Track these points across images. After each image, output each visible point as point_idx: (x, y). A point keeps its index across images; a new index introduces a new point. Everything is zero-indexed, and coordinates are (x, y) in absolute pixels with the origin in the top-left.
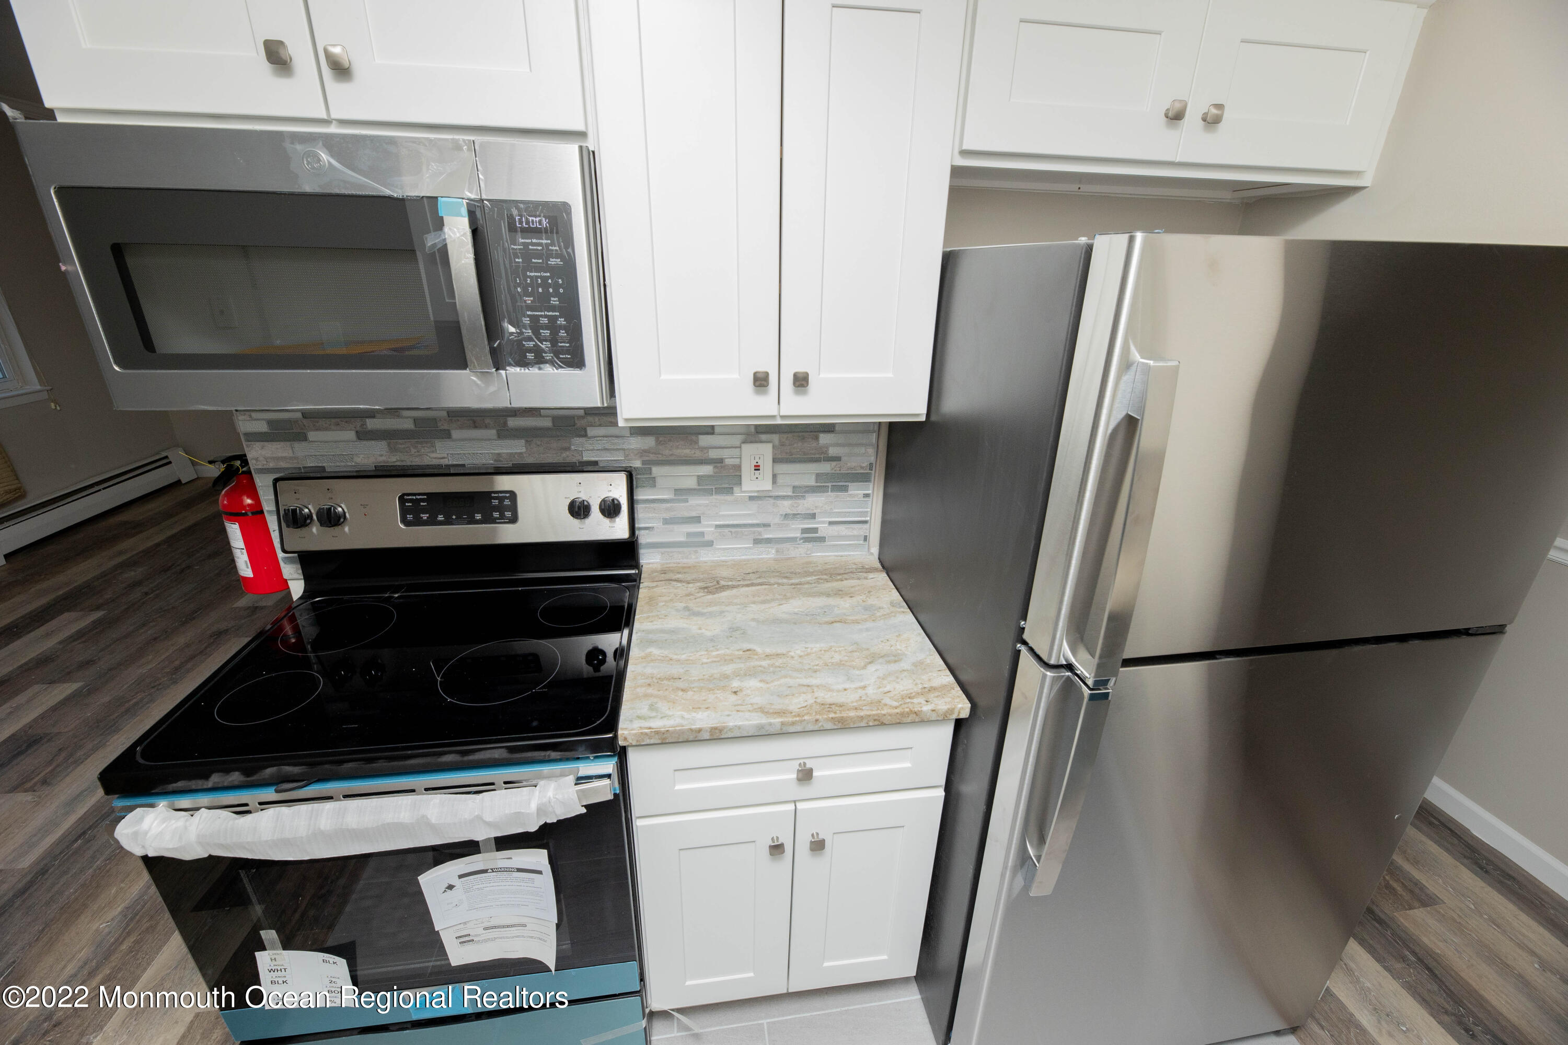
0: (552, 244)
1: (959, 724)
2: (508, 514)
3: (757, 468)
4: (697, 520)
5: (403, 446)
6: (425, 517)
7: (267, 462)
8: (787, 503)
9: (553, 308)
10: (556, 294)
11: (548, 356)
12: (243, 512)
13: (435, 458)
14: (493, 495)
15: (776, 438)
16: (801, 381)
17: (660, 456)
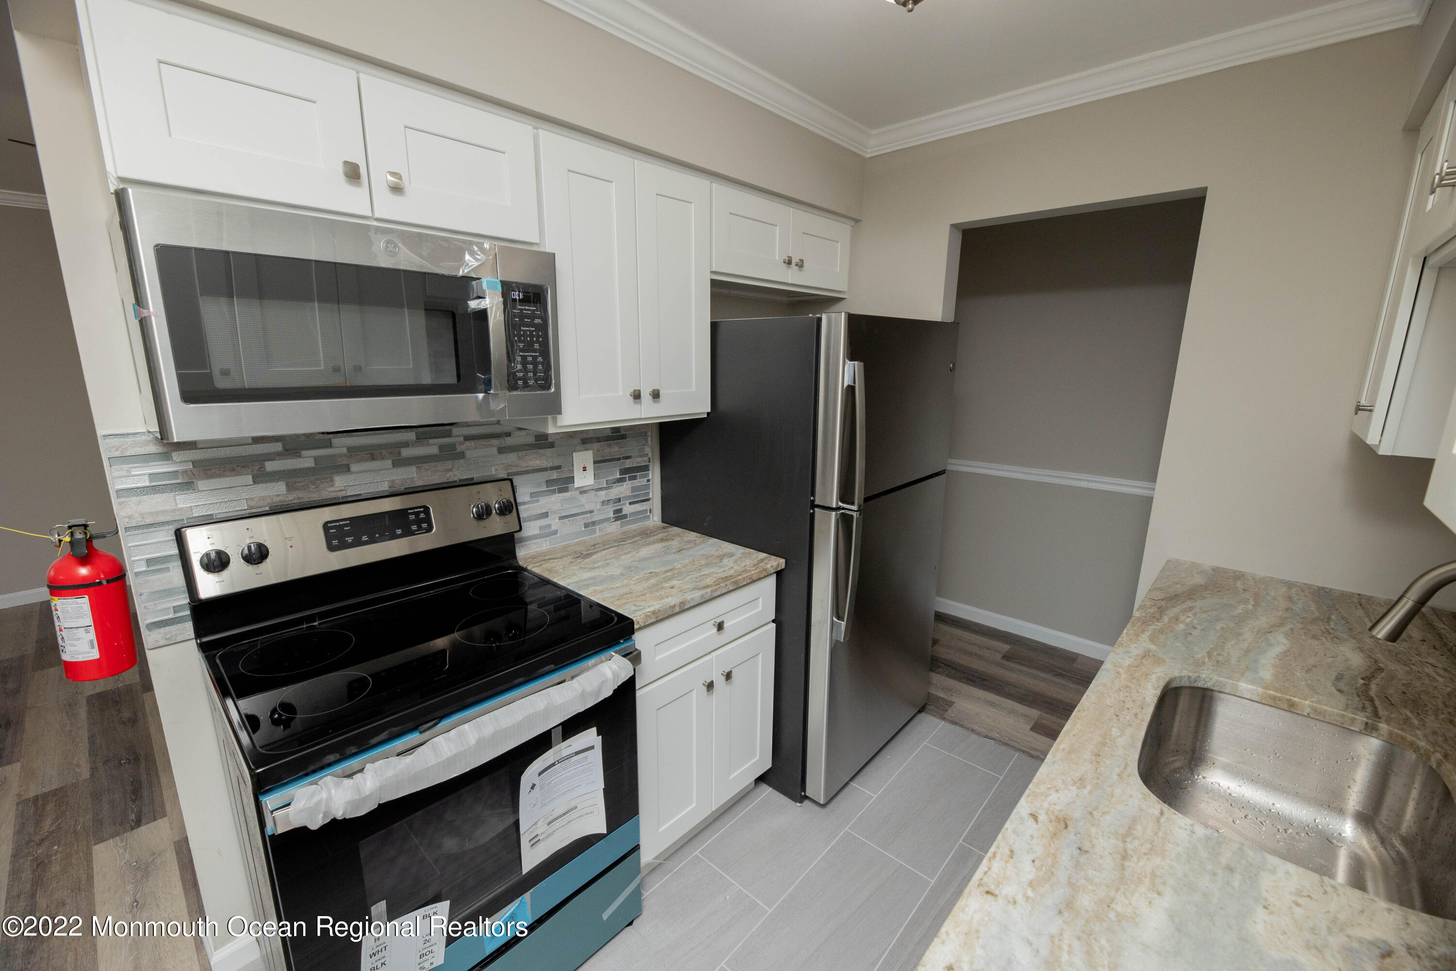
0: (537, 310)
1: (779, 574)
2: (424, 525)
3: (585, 469)
4: (545, 515)
5: (301, 484)
6: (349, 540)
7: (143, 518)
8: (603, 493)
9: (535, 351)
10: (538, 341)
11: (531, 382)
12: (97, 581)
13: (332, 492)
14: (409, 511)
15: (596, 445)
16: (656, 395)
17: (519, 468)
